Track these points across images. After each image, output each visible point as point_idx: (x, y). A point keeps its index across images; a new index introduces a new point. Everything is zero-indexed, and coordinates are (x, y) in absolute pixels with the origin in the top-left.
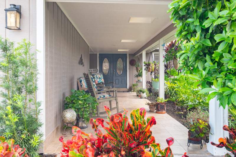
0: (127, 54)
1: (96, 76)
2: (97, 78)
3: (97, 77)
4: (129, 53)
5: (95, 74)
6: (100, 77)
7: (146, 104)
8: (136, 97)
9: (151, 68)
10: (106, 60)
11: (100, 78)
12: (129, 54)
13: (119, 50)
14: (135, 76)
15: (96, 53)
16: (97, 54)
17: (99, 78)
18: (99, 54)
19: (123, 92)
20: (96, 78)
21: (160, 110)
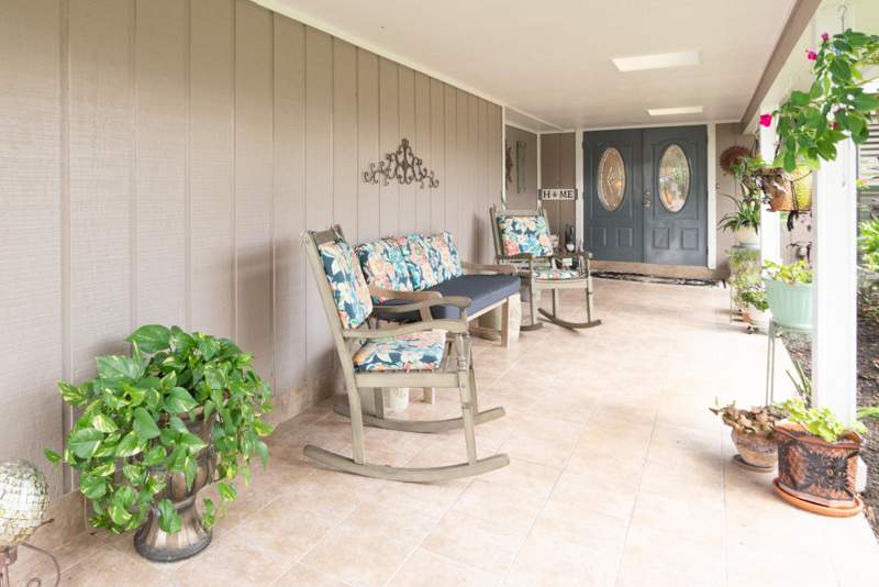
0: (705, 126)
1: (514, 224)
2: (519, 232)
3: (517, 228)
4: (718, 122)
5: (507, 217)
6: (533, 229)
7: (716, 412)
8: (726, 319)
9: (788, 193)
10: (611, 154)
11: (533, 233)
12: (717, 125)
13: (653, 112)
14: (726, 222)
15: (572, 131)
16: (574, 134)
17: (529, 232)
18: (586, 134)
19: (687, 282)
20: (514, 231)
21: (801, 482)
